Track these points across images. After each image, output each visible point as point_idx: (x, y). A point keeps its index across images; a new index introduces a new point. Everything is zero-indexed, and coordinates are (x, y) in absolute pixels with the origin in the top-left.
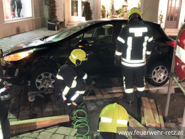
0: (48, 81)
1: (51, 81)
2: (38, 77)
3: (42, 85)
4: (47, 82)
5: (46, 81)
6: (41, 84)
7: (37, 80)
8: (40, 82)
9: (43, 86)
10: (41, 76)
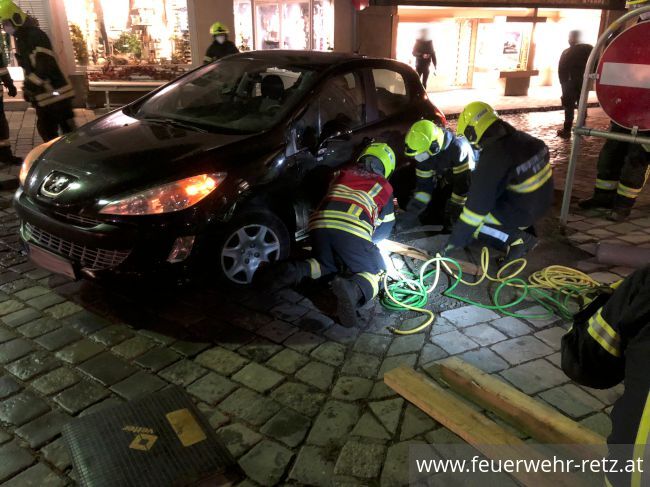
0: (254, 250)
1: (263, 248)
2: (228, 241)
3: (239, 263)
4: (250, 254)
5: (248, 249)
6: (236, 262)
7: (225, 250)
8: (233, 256)
9: (241, 268)
10: (237, 235)
